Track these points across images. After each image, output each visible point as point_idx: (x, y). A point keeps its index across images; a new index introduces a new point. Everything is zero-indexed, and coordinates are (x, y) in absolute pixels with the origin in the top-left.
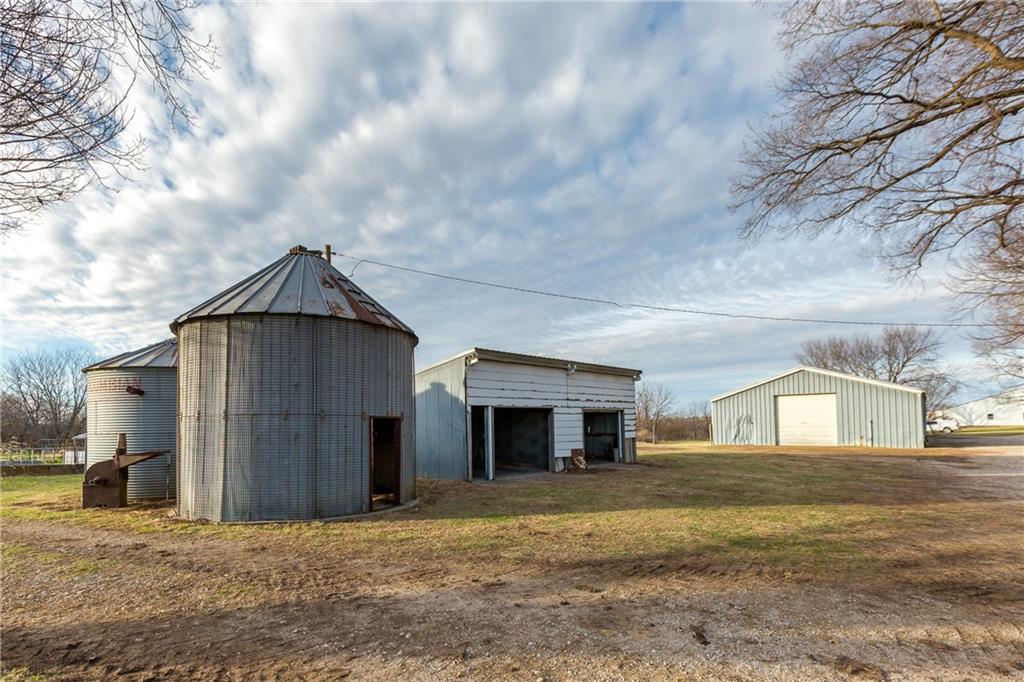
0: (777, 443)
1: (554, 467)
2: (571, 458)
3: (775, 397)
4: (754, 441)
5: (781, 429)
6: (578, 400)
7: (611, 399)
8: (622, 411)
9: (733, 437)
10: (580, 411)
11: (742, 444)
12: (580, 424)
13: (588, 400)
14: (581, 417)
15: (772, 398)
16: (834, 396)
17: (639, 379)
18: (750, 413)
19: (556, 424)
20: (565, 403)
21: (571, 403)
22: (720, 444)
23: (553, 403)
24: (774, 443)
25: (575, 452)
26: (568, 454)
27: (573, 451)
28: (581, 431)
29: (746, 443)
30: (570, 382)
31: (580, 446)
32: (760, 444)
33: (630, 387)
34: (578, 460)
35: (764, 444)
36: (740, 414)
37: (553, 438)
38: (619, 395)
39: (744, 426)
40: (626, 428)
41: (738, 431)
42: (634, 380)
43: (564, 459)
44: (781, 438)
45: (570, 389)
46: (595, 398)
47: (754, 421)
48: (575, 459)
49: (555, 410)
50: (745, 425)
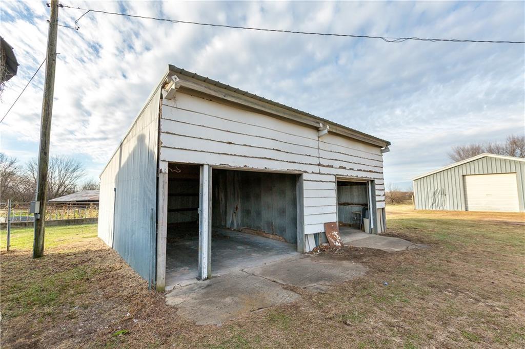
0: (466, 209)
1: (304, 246)
2: (325, 233)
3: (464, 176)
4: (448, 207)
5: (469, 199)
6: (332, 167)
7: (363, 168)
8: (372, 181)
9: (430, 204)
10: (333, 179)
11: (438, 209)
12: (334, 194)
13: (341, 167)
14: (334, 186)
15: (461, 178)
17: (387, 150)
18: (443, 188)
19: (306, 193)
20: (316, 169)
21: (323, 170)
22: (421, 209)
23: (302, 168)
24: (464, 209)
25: (328, 225)
26: (321, 229)
27: (325, 224)
28: (334, 201)
29: (441, 208)
30: (322, 146)
31: (334, 218)
32: (452, 210)
33: (378, 158)
34: (332, 236)
35: (456, 210)
36: (436, 189)
37: (302, 211)
38: (370, 165)
39: (439, 198)
40: (377, 198)
41: (435, 200)
42: (382, 152)
43: (316, 236)
44: (469, 206)
45: (322, 154)
46: (348, 166)
47: (447, 193)
48: (328, 235)
49: (305, 176)
50: (440, 196)
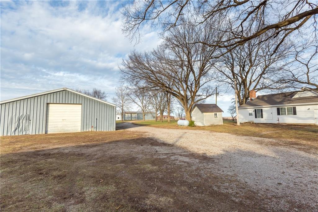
0: (46, 132)
3: (48, 104)
5: (49, 124)
9: (13, 129)
11: (21, 134)
15: (45, 105)
16: (81, 105)
18: (28, 113)
24: (44, 132)
29: (24, 133)
32: (34, 134)
35: (37, 133)
36: (21, 114)
39: (23, 123)
41: (19, 126)
44: (49, 129)
47: (31, 119)
50: (24, 121)
